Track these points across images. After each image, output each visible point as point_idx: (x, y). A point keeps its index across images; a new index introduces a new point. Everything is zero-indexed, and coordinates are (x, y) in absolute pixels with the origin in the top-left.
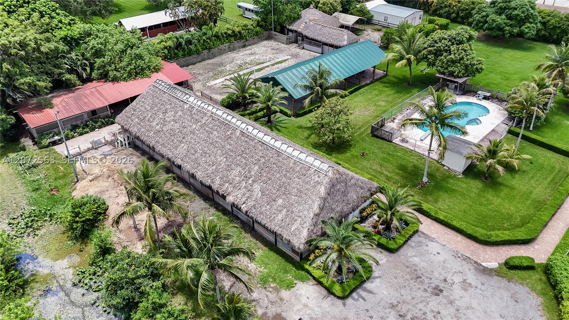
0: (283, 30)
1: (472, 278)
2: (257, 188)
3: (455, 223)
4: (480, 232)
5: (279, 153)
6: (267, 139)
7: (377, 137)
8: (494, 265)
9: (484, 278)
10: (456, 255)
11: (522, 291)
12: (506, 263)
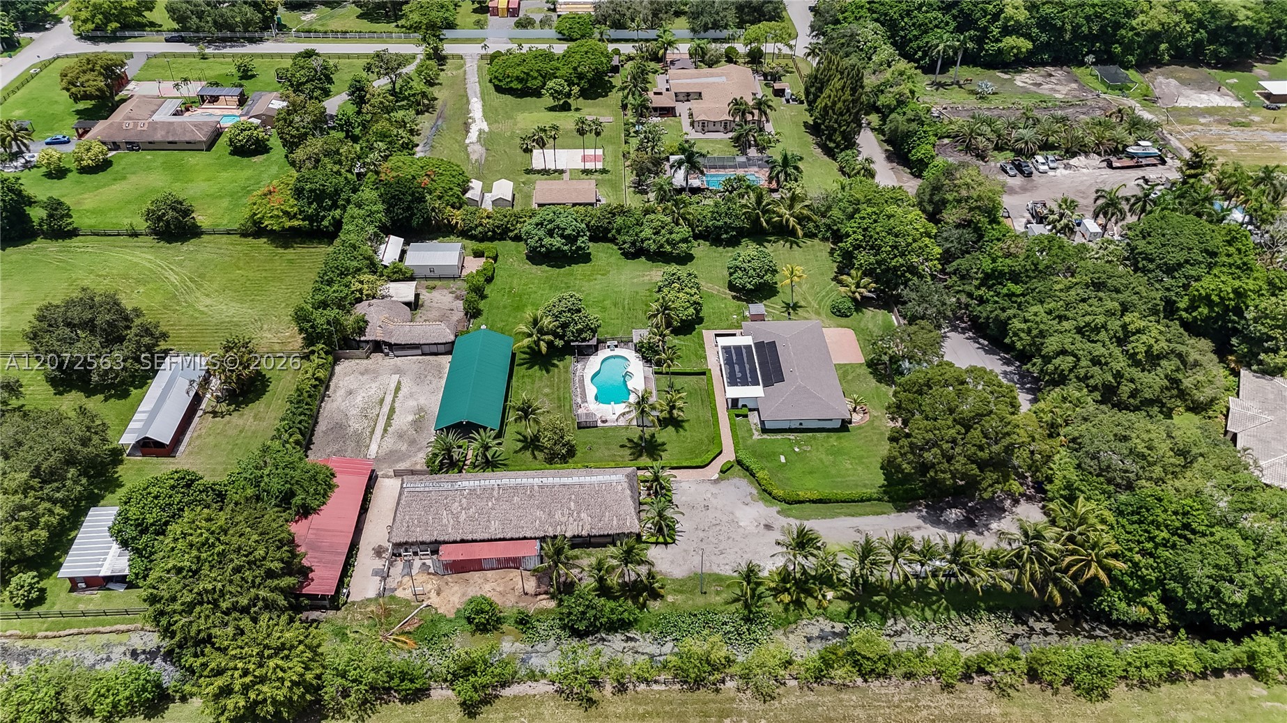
0: (358, 345)
1: (714, 489)
2: (583, 515)
3: (685, 464)
4: (698, 462)
5: (581, 485)
6: (565, 480)
7: (584, 428)
8: (716, 476)
9: (718, 486)
10: (698, 483)
11: (736, 481)
12: (721, 471)
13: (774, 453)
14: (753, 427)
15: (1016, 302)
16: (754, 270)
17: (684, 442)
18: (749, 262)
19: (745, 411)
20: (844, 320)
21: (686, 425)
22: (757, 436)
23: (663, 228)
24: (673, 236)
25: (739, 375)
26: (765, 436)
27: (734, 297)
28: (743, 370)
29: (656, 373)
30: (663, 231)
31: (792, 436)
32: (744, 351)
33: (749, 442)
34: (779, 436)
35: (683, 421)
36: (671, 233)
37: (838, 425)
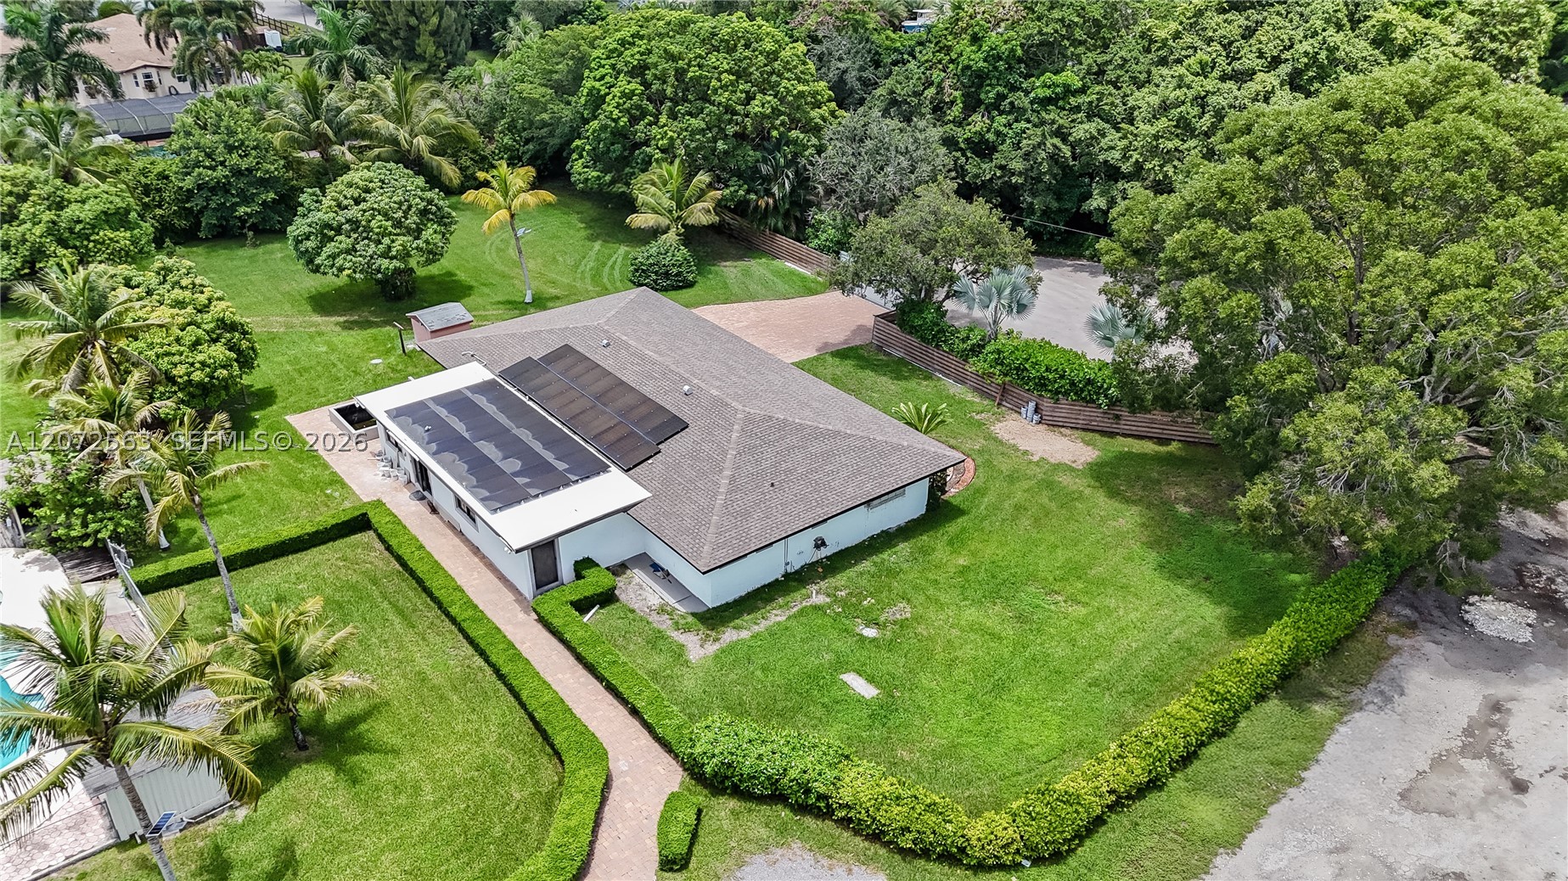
13: (813, 677)
14: (664, 624)
15: (1077, 109)
16: (387, 216)
17: (406, 813)
18: (357, 202)
19: (595, 582)
20: (686, 294)
21: (379, 729)
22: (698, 648)
23: (23, 198)
24: (72, 211)
25: (512, 465)
26: (729, 635)
27: (348, 326)
28: (512, 447)
29: (147, 588)
30: (26, 209)
31: (816, 595)
32: (482, 401)
33: (690, 684)
34: (776, 615)
35: (352, 722)
36: (60, 205)
37: (913, 504)
